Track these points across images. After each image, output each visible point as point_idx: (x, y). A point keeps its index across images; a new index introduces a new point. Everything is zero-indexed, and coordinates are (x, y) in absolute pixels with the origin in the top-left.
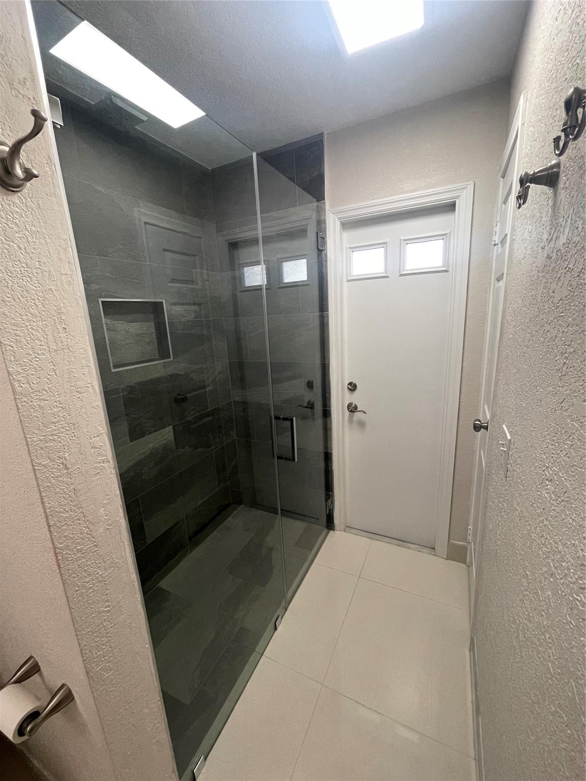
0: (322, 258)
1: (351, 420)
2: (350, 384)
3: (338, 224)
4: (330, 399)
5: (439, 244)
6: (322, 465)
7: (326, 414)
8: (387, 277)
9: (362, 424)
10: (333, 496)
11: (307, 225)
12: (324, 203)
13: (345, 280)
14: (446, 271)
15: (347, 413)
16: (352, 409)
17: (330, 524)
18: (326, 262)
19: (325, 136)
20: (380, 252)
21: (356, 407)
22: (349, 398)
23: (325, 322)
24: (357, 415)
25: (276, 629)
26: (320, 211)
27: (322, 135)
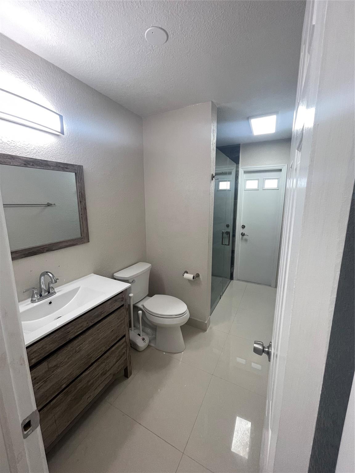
0: (237, 182)
1: (242, 239)
2: (243, 225)
3: (243, 172)
4: (235, 231)
5: (276, 181)
6: (230, 255)
7: (234, 236)
8: (258, 190)
9: (246, 240)
10: (234, 266)
11: (232, 171)
12: (239, 165)
13: (243, 190)
14: (278, 189)
15: (241, 236)
16: (243, 235)
17: (232, 278)
18: (238, 183)
19: (241, 145)
20: (257, 181)
21: (244, 234)
22: (242, 231)
23: (236, 203)
24: (245, 237)
25: (220, 299)
26: (237, 167)
27: (240, 144)
